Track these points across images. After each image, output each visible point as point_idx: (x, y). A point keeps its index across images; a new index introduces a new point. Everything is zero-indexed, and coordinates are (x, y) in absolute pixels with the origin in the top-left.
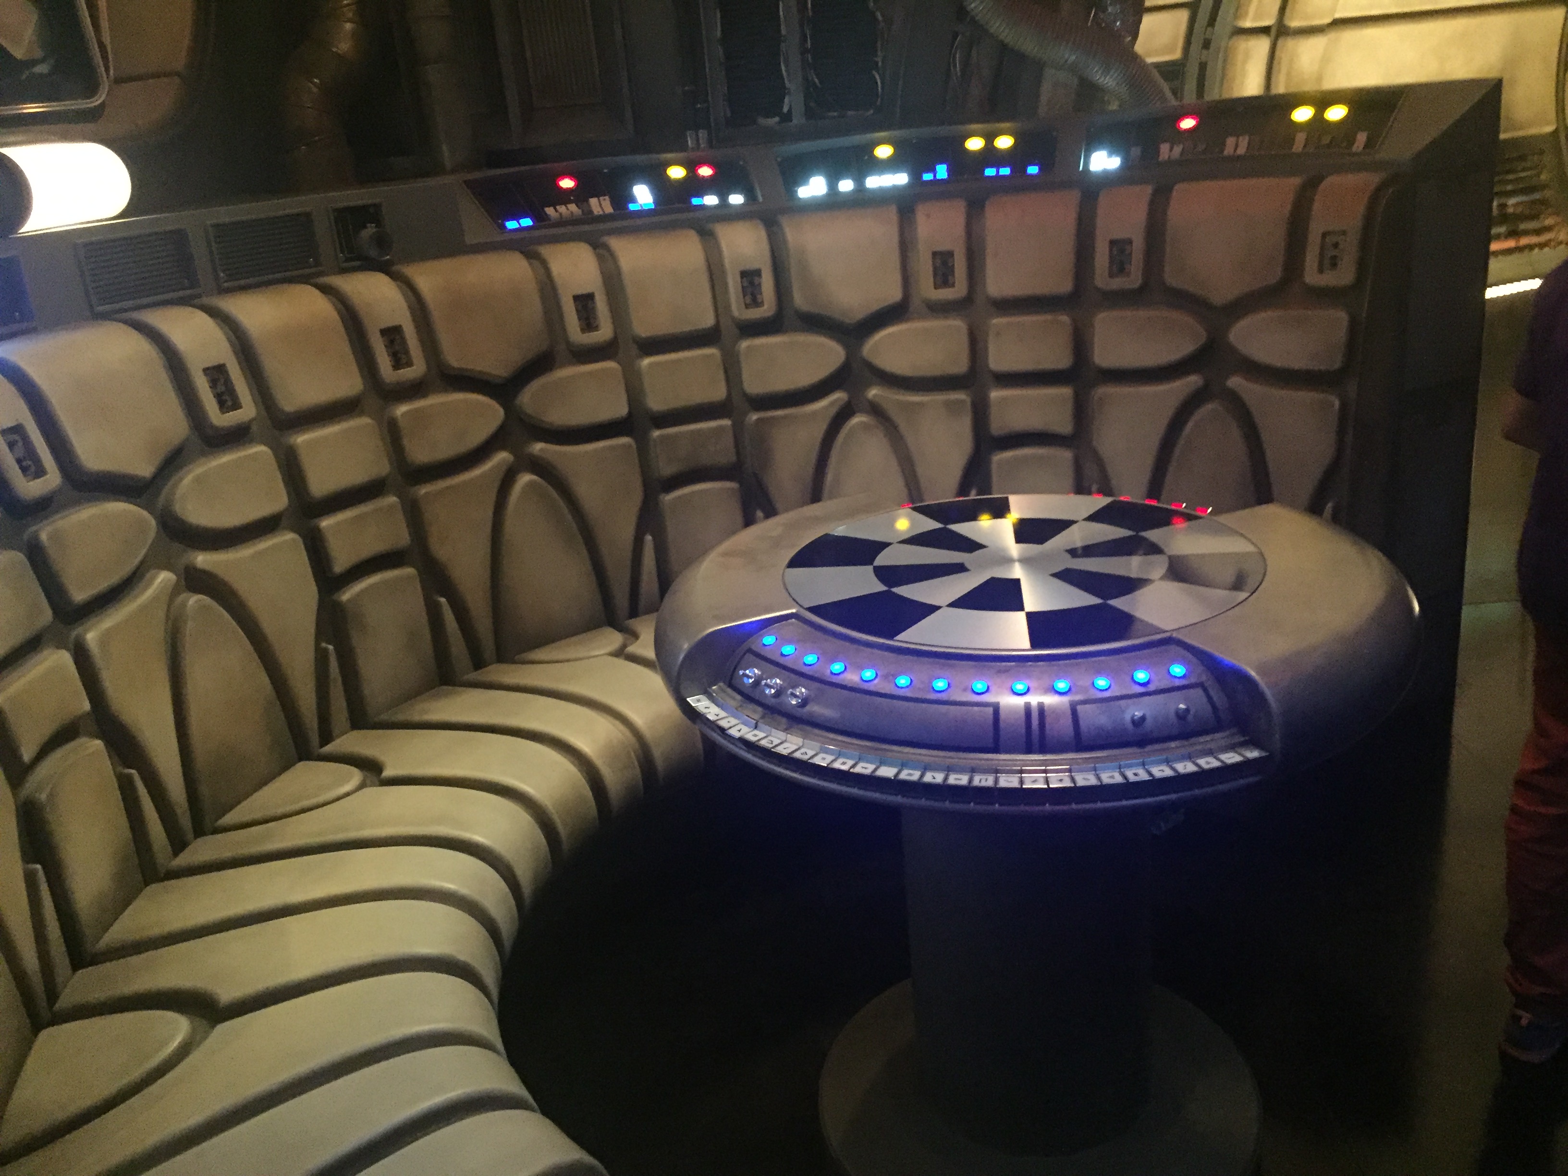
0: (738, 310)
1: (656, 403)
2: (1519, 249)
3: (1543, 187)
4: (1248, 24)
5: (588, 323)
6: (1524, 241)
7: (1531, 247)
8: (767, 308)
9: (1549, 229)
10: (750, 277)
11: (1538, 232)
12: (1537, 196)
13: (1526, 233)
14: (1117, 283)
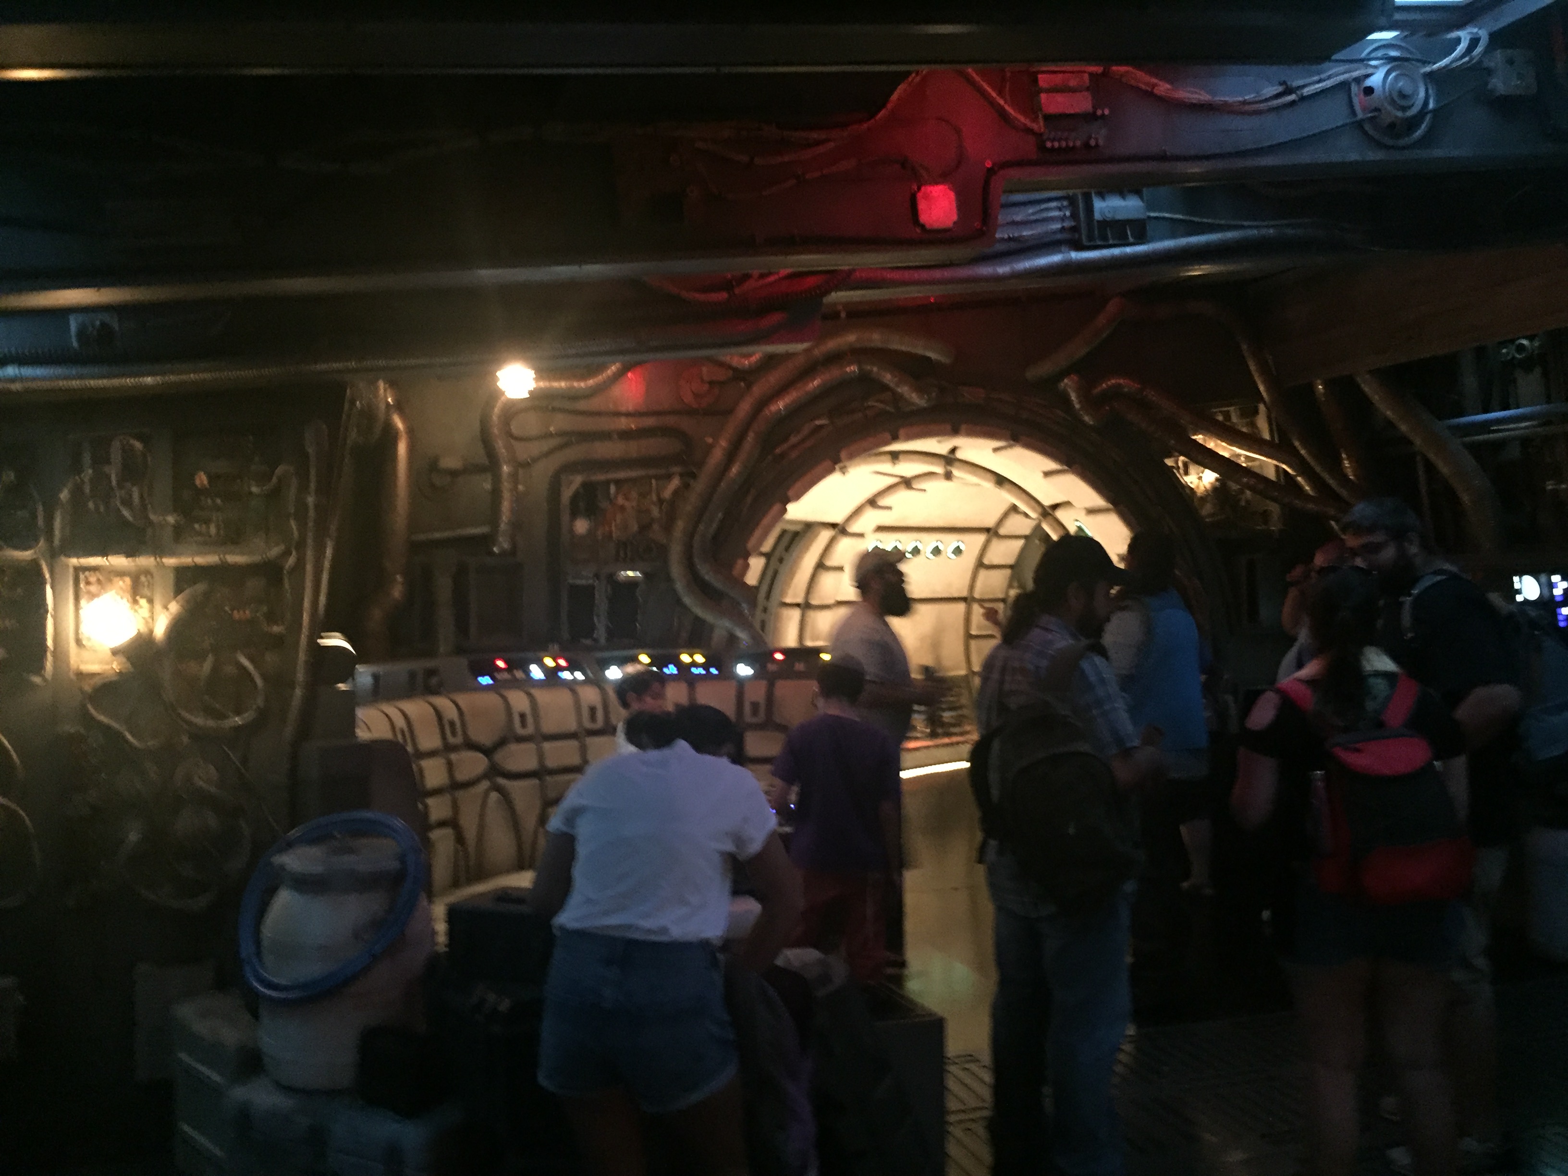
0: (588, 724)
1: (551, 763)
2: (952, 744)
3: (961, 707)
4: (788, 600)
5: (524, 724)
6: (955, 739)
7: (958, 743)
8: (600, 723)
9: (967, 733)
10: (593, 710)
11: (962, 734)
12: (960, 712)
13: (955, 734)
14: (754, 720)
